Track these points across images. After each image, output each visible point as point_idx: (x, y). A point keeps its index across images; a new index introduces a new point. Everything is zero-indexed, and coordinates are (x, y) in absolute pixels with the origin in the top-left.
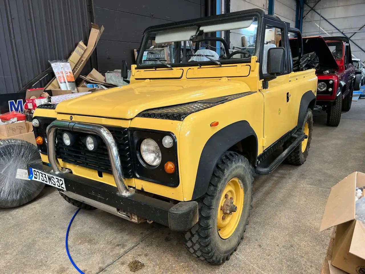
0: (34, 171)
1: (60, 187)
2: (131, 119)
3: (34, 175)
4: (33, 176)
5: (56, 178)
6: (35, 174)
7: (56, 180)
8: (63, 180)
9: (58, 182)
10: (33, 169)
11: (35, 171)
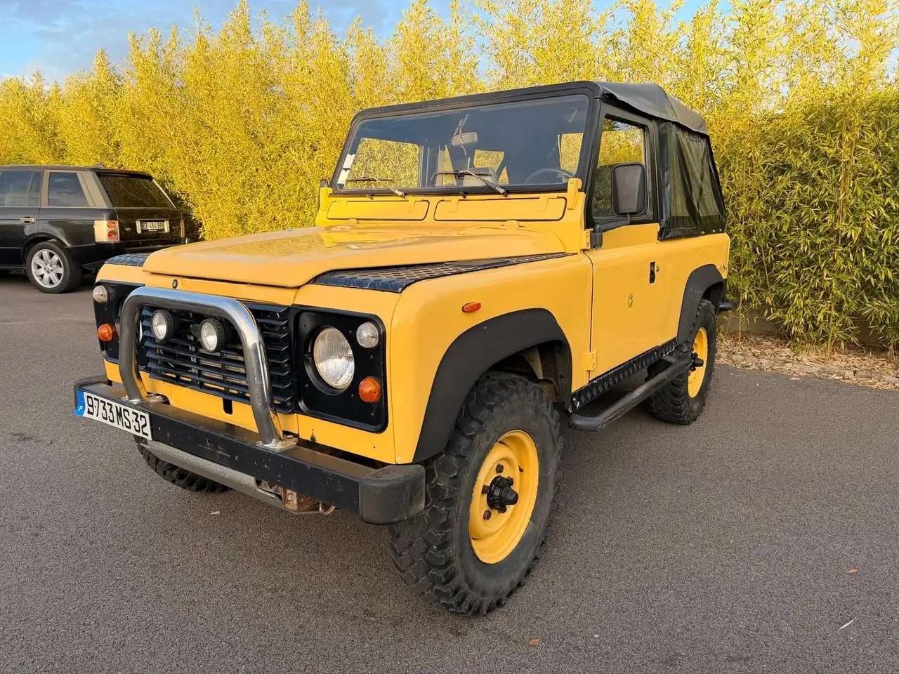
0: (88, 397)
1: (139, 431)
2: (299, 287)
3: (87, 406)
4: (84, 408)
5: (133, 413)
6: (91, 404)
7: (132, 417)
8: (147, 416)
9: (137, 421)
10: (86, 394)
11: (91, 398)
